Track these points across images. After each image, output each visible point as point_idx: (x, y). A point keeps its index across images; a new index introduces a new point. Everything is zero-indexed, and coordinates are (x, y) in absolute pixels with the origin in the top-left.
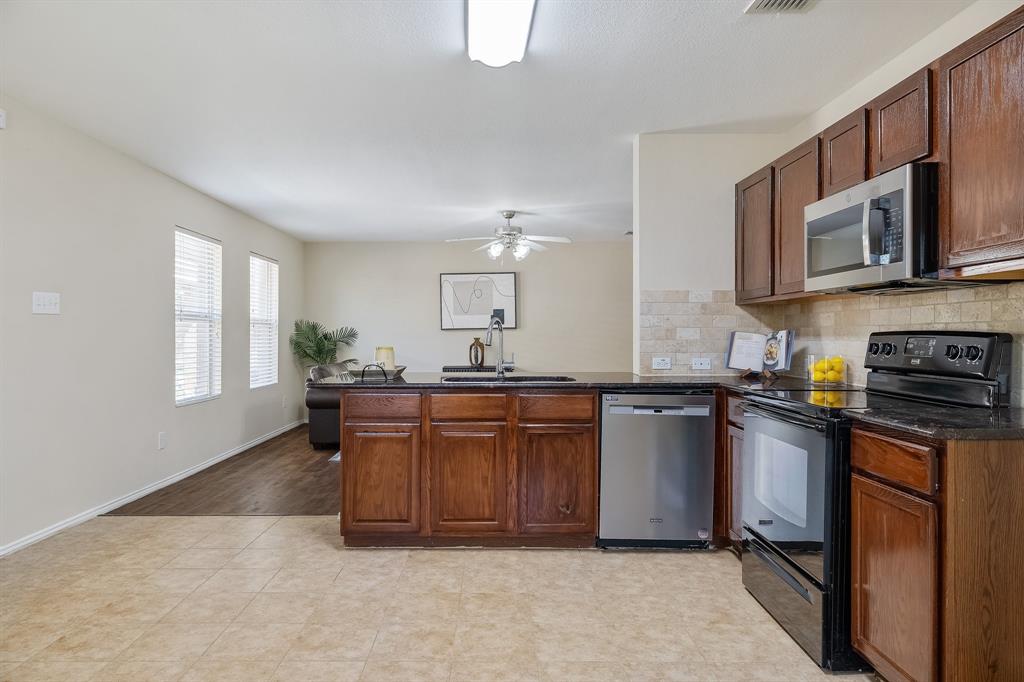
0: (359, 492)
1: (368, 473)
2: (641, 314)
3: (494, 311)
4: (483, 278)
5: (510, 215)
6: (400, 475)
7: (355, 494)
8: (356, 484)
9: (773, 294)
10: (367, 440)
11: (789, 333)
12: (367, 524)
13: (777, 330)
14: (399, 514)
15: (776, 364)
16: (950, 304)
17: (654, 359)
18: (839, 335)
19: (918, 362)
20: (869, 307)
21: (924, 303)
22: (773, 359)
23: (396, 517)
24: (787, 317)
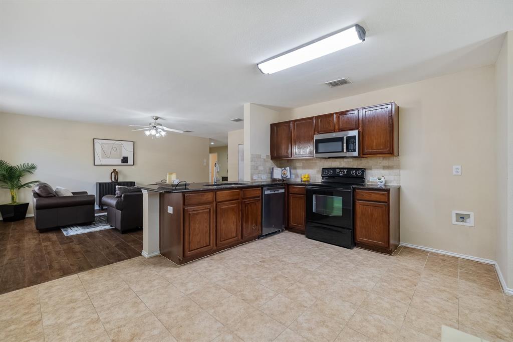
0: (191, 238)
1: (195, 229)
2: (251, 162)
3: (123, 157)
4: (117, 142)
5: (157, 119)
8: (190, 235)
9: (291, 157)
10: (194, 214)
11: (290, 168)
12: (193, 251)
13: (285, 167)
17: (254, 176)
18: (305, 169)
19: (342, 175)
20: (316, 162)
21: (336, 161)
22: (286, 175)
23: (205, 245)
24: (280, 163)
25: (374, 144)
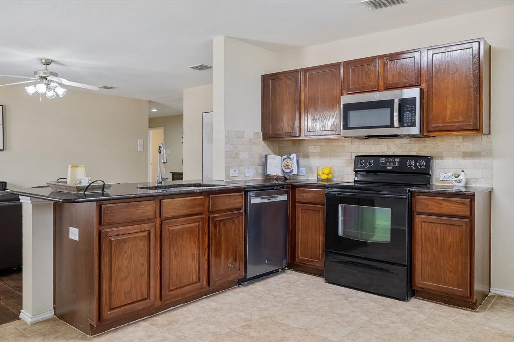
0: (113, 285)
1: (120, 269)
2: (226, 144)
5: (48, 63)
6: (142, 265)
7: (110, 287)
8: (111, 279)
9: (300, 136)
10: (119, 241)
11: (297, 156)
12: (118, 310)
13: (289, 154)
14: (142, 294)
15: (292, 171)
16: (396, 144)
17: (231, 171)
18: (324, 157)
19: (391, 168)
20: (345, 144)
21: (380, 143)
22: (289, 169)
23: (140, 298)
24: (279, 147)
25: (448, 112)
